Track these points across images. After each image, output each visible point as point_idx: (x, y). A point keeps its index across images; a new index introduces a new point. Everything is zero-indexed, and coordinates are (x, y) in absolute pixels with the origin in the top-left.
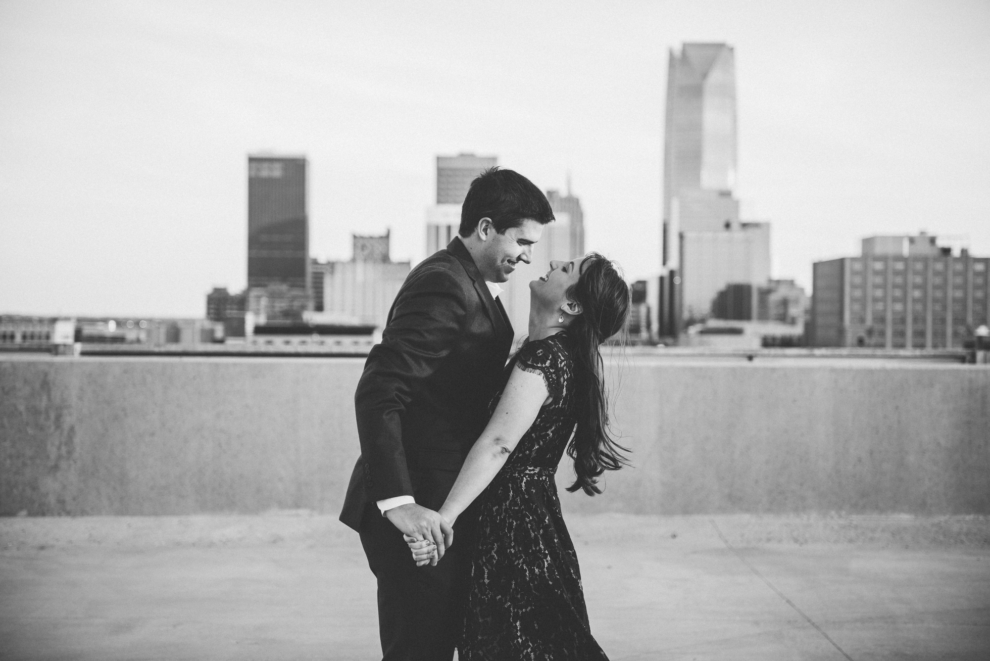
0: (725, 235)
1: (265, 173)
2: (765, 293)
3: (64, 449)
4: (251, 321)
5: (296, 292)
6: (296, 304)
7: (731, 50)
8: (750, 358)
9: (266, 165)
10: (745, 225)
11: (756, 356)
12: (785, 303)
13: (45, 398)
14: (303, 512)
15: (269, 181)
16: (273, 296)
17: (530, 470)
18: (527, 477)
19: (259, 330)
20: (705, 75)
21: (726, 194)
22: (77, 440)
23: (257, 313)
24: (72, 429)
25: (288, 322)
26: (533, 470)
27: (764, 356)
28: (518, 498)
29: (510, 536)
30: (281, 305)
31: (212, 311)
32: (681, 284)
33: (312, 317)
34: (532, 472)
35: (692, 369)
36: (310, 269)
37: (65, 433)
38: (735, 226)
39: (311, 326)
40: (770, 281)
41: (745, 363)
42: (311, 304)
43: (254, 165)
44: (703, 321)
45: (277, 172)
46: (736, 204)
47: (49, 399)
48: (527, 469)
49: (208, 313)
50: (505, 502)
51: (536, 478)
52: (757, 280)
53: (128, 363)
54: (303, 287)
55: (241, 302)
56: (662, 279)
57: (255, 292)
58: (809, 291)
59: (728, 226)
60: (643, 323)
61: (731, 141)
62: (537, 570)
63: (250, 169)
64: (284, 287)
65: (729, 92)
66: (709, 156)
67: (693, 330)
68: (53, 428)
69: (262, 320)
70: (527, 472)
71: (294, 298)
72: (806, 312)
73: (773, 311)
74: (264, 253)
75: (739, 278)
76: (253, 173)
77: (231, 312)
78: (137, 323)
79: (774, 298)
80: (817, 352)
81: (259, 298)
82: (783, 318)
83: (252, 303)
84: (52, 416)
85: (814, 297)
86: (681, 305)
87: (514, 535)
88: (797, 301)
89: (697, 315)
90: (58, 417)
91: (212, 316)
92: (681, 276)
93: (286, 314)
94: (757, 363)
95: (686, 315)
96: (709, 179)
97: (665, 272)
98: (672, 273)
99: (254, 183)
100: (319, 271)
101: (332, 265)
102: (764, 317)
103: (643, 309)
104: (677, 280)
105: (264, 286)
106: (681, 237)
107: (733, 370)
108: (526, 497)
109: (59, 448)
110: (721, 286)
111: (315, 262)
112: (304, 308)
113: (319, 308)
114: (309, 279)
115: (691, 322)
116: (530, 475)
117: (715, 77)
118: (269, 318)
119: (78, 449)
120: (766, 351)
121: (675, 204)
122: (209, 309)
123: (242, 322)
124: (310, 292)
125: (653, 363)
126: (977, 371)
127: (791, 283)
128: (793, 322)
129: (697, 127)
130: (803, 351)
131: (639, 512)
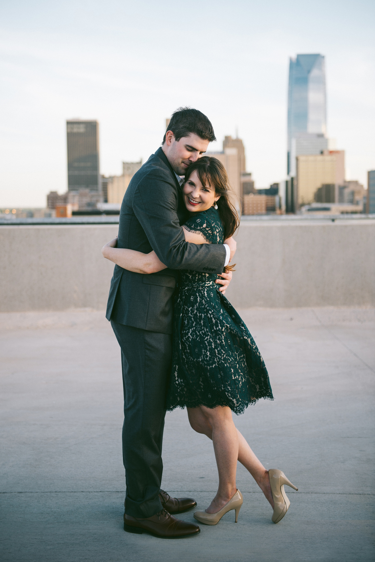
0: (320, 158)
1: (75, 130)
2: (342, 188)
4: (70, 209)
5: (94, 193)
6: (94, 199)
7: (323, 57)
8: (333, 220)
9: (75, 126)
10: (331, 152)
11: (336, 219)
12: (353, 193)
14: (88, 309)
15: (78, 134)
16: (82, 195)
17: (208, 284)
18: (207, 288)
19: (74, 213)
20: (309, 72)
21: (321, 136)
23: (73, 204)
25: (89, 209)
26: (209, 283)
27: (340, 219)
28: (203, 301)
29: (201, 323)
30: (86, 200)
31: (50, 204)
32: (297, 184)
33: (102, 206)
34: (209, 285)
35: (301, 227)
36: (100, 181)
38: (326, 152)
39: (101, 211)
40: (345, 182)
41: (330, 223)
42: (102, 199)
43: (70, 126)
44: (309, 204)
45: (82, 129)
46: (326, 141)
48: (206, 284)
49: (48, 205)
50: (196, 304)
51: (211, 287)
52: (337, 182)
54: (97, 190)
55: (65, 199)
56: (287, 182)
57: (72, 193)
58: (366, 186)
59: (322, 153)
60: (277, 206)
61: (323, 108)
62: (218, 341)
63: (67, 128)
64: (87, 191)
65: (322, 81)
66: (312, 116)
67: (304, 209)
69: (76, 208)
70: (206, 285)
71: (92, 196)
72: (364, 198)
73: (346, 198)
74: (76, 173)
75: (328, 180)
76: (69, 130)
77: (60, 204)
78: (11, 211)
79: (347, 191)
80: (370, 216)
81: (74, 196)
82: (352, 202)
83: (70, 199)
85: (369, 190)
86: (297, 196)
87: (203, 322)
88: (359, 192)
89: (306, 201)
91: (50, 206)
92: (297, 180)
93: (89, 204)
94: (337, 223)
95: (300, 201)
96: (312, 129)
97: (289, 179)
98: (292, 179)
99: (70, 136)
100: (105, 181)
101: (112, 178)
102: (341, 201)
103: (277, 198)
104: (295, 182)
105: (77, 190)
106: (297, 159)
107: (324, 227)
108: (208, 299)
110: (319, 185)
111: (103, 177)
112: (97, 201)
113: (106, 201)
114: (100, 186)
115: (303, 205)
116: (208, 287)
117: (315, 73)
118: (79, 207)
120: (342, 216)
121: (294, 142)
122: (48, 203)
123: (65, 209)
124: (101, 192)
127: (356, 183)
128: (357, 203)
129: (305, 100)
130: (363, 216)
131: (272, 306)
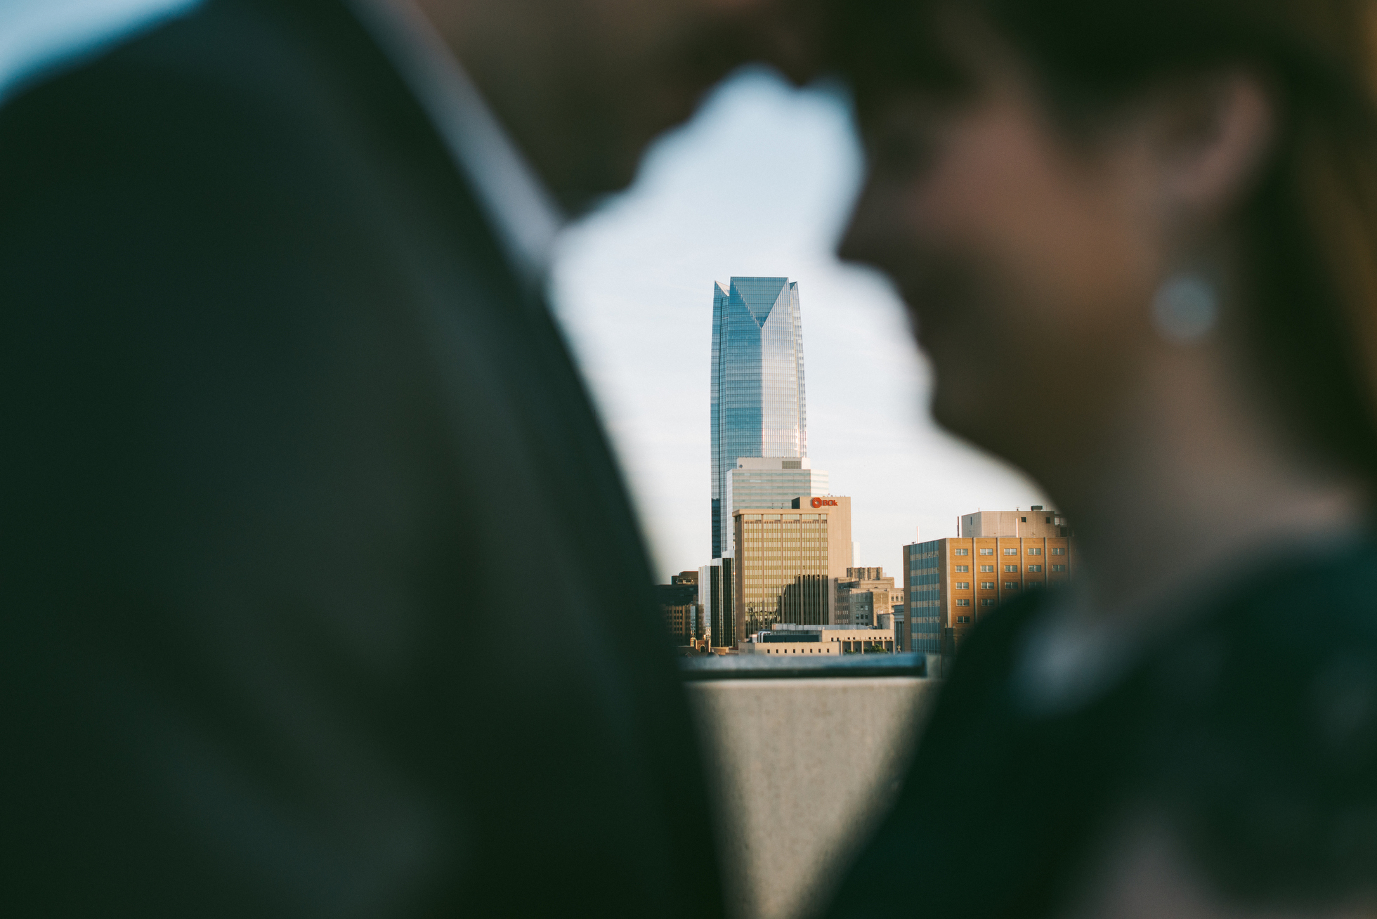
0: (792, 515)
2: (844, 588)
7: (794, 285)
12: (869, 598)
20: (762, 318)
21: (793, 464)
38: (805, 503)
40: (849, 571)
44: (769, 624)
46: (807, 477)
52: (836, 572)
56: (714, 570)
58: (899, 583)
59: (796, 504)
60: (692, 628)
72: (898, 608)
73: (855, 611)
79: (856, 593)
82: (867, 620)
85: (907, 589)
86: (740, 605)
88: (884, 596)
89: (761, 618)
92: (740, 567)
95: (746, 619)
96: (772, 447)
97: (718, 563)
98: (727, 564)
102: (844, 620)
104: (734, 572)
106: (738, 518)
110: (789, 578)
115: (753, 627)
117: (775, 320)
127: (877, 572)
128: (882, 623)
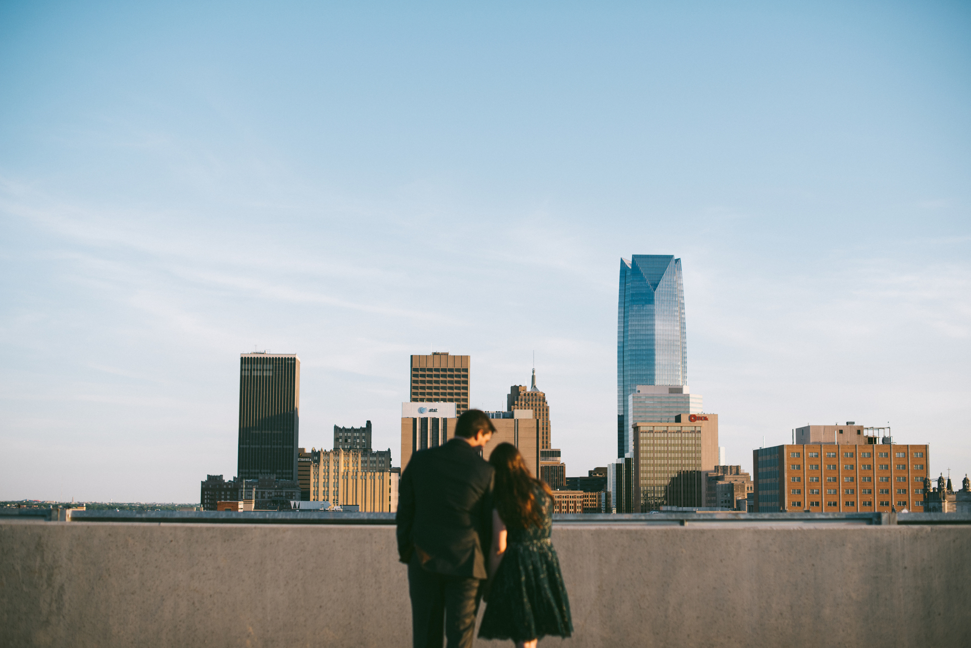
0: (675, 427)
1: (257, 373)
2: (712, 480)
3: (54, 605)
7: (678, 261)
12: (731, 488)
13: (39, 559)
20: (655, 285)
21: (677, 390)
22: (66, 597)
24: (62, 587)
31: (207, 497)
35: (629, 532)
37: (56, 591)
38: (685, 418)
40: (718, 467)
41: (678, 527)
42: (298, 495)
43: (246, 365)
46: (687, 399)
47: (43, 560)
52: (706, 468)
53: (113, 527)
54: (290, 476)
56: (619, 467)
59: (678, 419)
66: (660, 358)
68: (45, 586)
72: (750, 495)
73: (721, 497)
76: (245, 373)
83: (242, 492)
84: (45, 576)
88: (741, 487)
90: (50, 577)
92: (637, 464)
96: (663, 378)
97: (622, 461)
98: (628, 463)
99: (244, 382)
101: (316, 454)
103: (603, 494)
104: (633, 467)
106: (636, 428)
109: (50, 605)
111: (303, 452)
112: (291, 498)
113: (305, 496)
117: (664, 287)
119: (67, 605)
121: (631, 401)
125: (593, 527)
126: (883, 531)
